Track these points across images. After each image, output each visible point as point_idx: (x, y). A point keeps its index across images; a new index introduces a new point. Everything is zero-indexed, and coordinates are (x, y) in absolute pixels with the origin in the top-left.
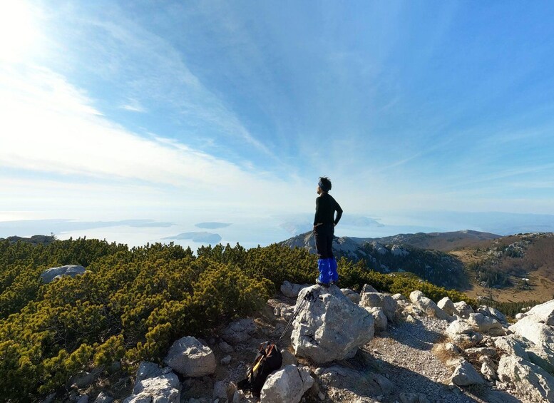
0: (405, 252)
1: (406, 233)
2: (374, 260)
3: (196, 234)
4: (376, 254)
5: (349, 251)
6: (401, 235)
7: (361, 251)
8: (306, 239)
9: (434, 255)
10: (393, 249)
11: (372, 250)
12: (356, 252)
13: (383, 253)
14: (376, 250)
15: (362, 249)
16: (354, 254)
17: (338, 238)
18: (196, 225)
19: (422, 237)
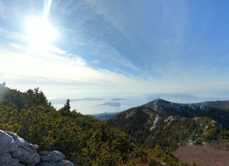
0: (208, 109)
1: (210, 101)
2: (190, 113)
3: (111, 103)
4: (191, 110)
5: (176, 109)
6: (207, 102)
7: (183, 109)
8: (155, 103)
9: (226, 111)
10: (200, 108)
11: (188, 108)
12: (180, 109)
13: (195, 109)
14: (191, 108)
15: (183, 108)
16: (179, 110)
17: (171, 102)
18: (111, 99)
19: (219, 102)
